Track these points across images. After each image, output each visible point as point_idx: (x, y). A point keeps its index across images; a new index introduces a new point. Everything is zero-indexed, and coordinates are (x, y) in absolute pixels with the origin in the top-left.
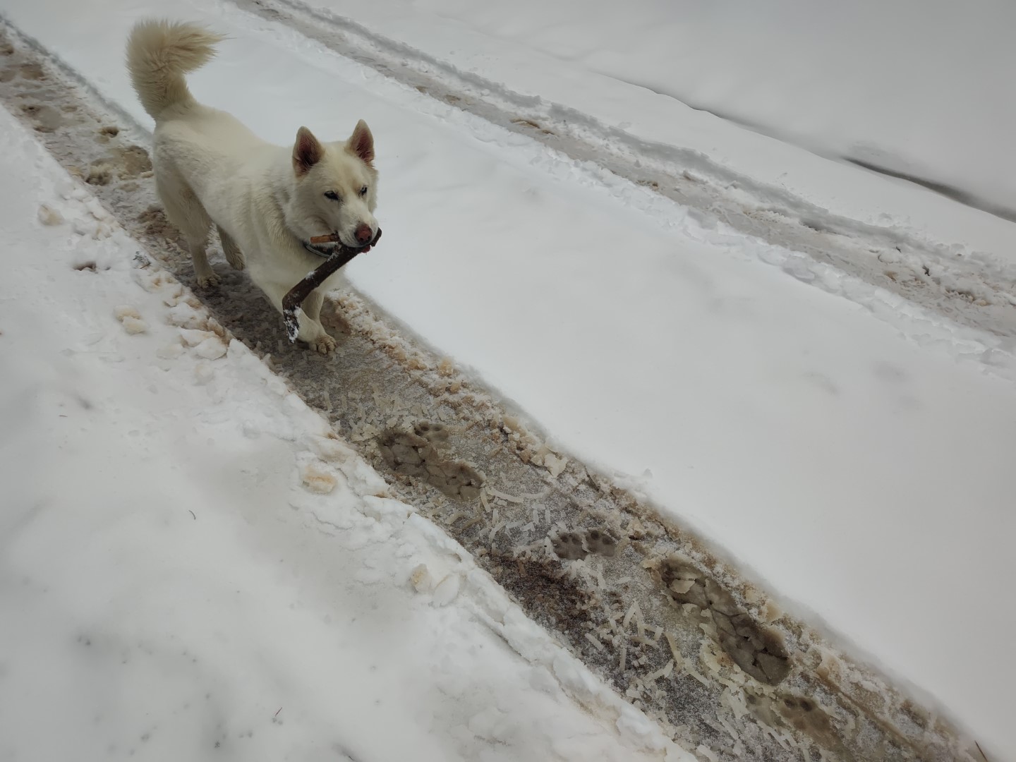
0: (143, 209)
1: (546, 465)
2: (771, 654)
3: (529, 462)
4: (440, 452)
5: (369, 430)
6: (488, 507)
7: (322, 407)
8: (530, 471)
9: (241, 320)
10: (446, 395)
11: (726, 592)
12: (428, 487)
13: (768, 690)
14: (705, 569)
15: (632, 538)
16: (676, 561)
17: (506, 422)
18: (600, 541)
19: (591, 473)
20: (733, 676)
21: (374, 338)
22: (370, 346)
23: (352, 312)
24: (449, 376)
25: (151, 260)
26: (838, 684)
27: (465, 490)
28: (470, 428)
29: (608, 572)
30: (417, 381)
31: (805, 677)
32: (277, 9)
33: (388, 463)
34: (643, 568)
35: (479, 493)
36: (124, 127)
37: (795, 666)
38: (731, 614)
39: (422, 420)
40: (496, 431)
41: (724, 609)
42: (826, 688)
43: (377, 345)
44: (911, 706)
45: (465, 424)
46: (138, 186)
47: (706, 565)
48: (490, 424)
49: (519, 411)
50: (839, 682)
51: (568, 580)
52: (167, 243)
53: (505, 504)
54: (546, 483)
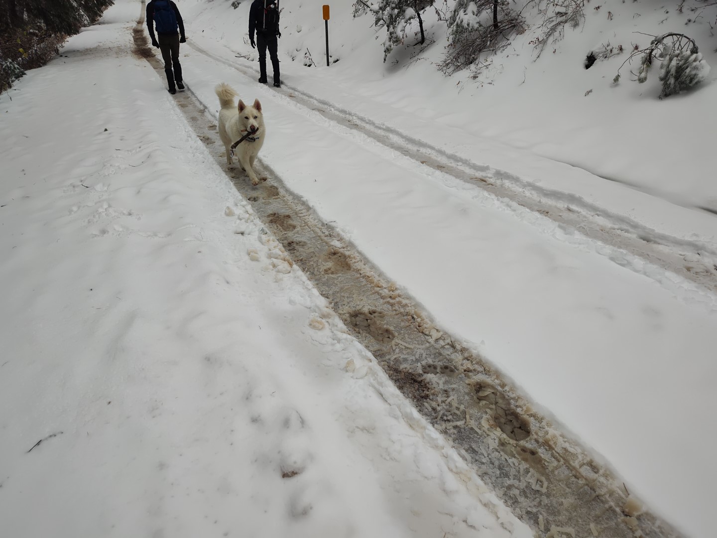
0: (270, 212)
1: (430, 334)
2: (522, 430)
3: (423, 333)
4: (378, 322)
5: (346, 309)
6: (394, 348)
7: (328, 298)
8: (422, 336)
9: (301, 260)
10: (389, 299)
11: (508, 400)
12: (367, 335)
13: (512, 442)
14: (499, 388)
15: (465, 371)
16: (484, 383)
17: (416, 313)
18: (448, 370)
19: (453, 340)
20: (495, 432)
21: (361, 272)
22: (359, 276)
23: (354, 261)
24: (393, 291)
25: (268, 231)
26: (554, 447)
27: (386, 339)
28: (396, 315)
29: (445, 383)
30: (377, 292)
31: (537, 441)
32: (358, 124)
33: (352, 324)
34: (466, 383)
35: (391, 341)
36: (270, 177)
37: (533, 435)
38: (506, 409)
39: (374, 308)
40: (410, 317)
41: (503, 406)
42: (547, 448)
43: (362, 276)
44: (592, 462)
45: (394, 313)
46: (270, 203)
47: (501, 387)
48: (407, 314)
49: (424, 309)
50: (555, 446)
51: (424, 382)
52: (277, 227)
53: (404, 348)
54: (428, 342)
